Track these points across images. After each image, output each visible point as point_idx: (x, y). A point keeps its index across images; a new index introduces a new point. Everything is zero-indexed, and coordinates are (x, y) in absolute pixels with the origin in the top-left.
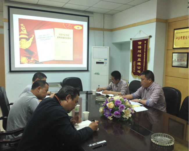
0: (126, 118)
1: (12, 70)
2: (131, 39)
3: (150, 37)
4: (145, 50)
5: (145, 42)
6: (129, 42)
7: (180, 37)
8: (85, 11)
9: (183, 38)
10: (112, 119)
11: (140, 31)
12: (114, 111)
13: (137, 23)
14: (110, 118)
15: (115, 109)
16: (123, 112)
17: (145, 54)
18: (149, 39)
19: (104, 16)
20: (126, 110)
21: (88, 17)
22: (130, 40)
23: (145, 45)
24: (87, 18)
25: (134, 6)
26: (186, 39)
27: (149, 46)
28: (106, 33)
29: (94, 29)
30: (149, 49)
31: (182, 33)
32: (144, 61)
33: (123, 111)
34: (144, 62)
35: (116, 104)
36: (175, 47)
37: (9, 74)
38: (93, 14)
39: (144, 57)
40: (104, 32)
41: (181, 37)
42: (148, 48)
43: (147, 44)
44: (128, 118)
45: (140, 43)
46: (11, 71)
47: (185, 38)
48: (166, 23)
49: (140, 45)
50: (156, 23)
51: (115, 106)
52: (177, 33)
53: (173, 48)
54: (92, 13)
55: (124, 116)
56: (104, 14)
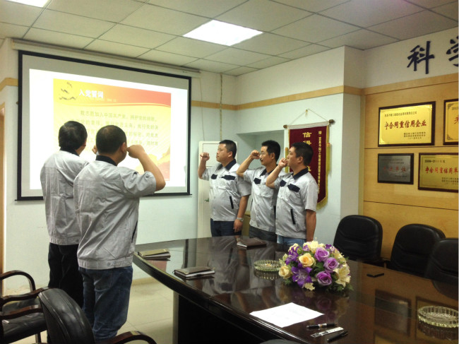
0: (341, 285)
1: (23, 195)
2: (285, 127)
3: (332, 122)
4: (320, 149)
5: (320, 133)
6: (281, 133)
7: (394, 124)
8: (183, 67)
9: (399, 125)
10: (314, 288)
11: (307, 111)
12: (317, 272)
13: (300, 94)
14: (310, 287)
15: (316, 268)
16: (334, 273)
17: (320, 156)
18: (329, 126)
19: (221, 77)
20: (341, 268)
21: (189, 79)
22: (283, 129)
23: (320, 138)
24: (187, 81)
25: (292, 60)
26: (408, 127)
27: (328, 141)
28: (226, 113)
29: (202, 104)
30: (330, 147)
31: (396, 115)
32: (319, 171)
33: (336, 270)
34: (319, 174)
35: (319, 257)
36: (382, 142)
37: (16, 204)
38: (198, 72)
39: (319, 164)
40: (223, 111)
41: (396, 124)
42: (327, 145)
43: (324, 137)
44: (344, 285)
45: (308, 135)
46: (20, 198)
47: (404, 125)
48: (361, 95)
49: (307, 139)
50: (342, 94)
51: (317, 262)
52: (386, 116)
53: (379, 146)
54: (197, 70)
55: (339, 282)
56: (221, 74)
